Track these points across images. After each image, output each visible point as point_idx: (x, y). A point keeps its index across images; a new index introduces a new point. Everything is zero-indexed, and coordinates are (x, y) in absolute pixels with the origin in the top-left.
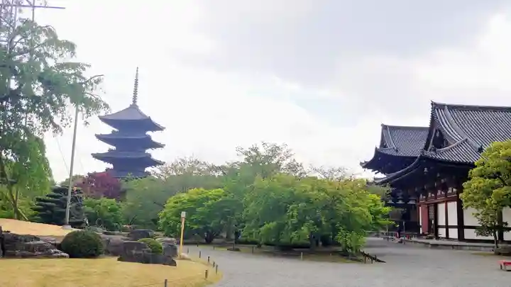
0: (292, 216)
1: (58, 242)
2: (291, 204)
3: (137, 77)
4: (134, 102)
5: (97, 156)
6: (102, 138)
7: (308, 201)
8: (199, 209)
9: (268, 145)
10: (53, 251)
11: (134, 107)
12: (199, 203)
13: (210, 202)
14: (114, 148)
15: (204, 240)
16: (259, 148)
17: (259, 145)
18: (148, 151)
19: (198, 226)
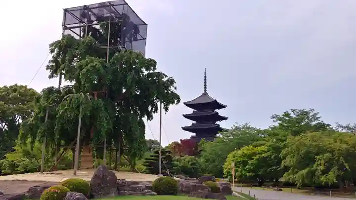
0: (320, 164)
1: (151, 185)
2: (318, 155)
3: (205, 74)
4: (205, 91)
5: (185, 129)
6: (187, 116)
7: (332, 152)
8: (250, 162)
9: (298, 111)
10: (146, 191)
11: (205, 94)
12: (250, 157)
13: (258, 156)
14: (195, 122)
15: (257, 184)
16: (290, 114)
17: (290, 112)
18: (218, 123)
19: (250, 174)
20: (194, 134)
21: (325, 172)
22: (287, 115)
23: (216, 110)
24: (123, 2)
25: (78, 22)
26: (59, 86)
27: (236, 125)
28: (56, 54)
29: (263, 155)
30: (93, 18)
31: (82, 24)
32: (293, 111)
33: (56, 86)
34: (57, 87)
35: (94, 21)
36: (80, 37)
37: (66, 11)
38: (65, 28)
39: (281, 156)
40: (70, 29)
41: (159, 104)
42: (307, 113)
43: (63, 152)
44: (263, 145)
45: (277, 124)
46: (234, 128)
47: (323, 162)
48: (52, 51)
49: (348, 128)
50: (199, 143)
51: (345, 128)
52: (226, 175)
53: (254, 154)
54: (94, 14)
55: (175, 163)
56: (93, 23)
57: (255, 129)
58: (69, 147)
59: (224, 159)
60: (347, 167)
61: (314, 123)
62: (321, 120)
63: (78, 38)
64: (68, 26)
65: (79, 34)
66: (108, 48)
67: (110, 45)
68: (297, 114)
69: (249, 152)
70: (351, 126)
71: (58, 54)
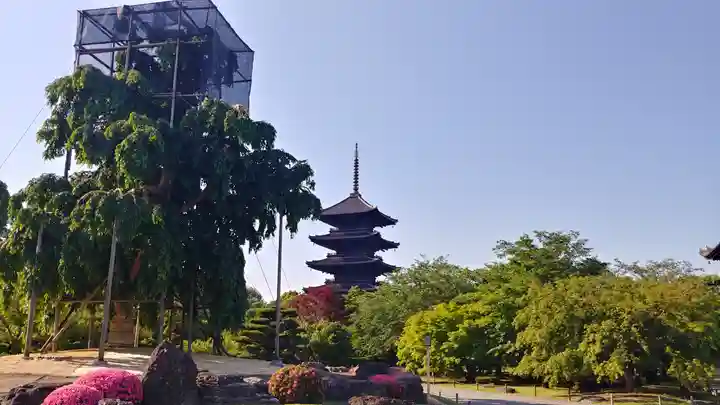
0: (594, 342)
2: (589, 323)
3: (357, 157)
4: (356, 189)
5: (313, 265)
6: (318, 240)
8: (452, 335)
9: (547, 235)
11: (356, 195)
12: (452, 325)
14: (334, 252)
15: (464, 379)
16: (531, 241)
17: (532, 236)
18: (378, 253)
19: (452, 359)
20: (331, 277)
21: (602, 357)
22: (526, 242)
23: (377, 229)
24: (207, 4)
25: (108, 39)
26: (66, 173)
27: (422, 260)
28: (62, 105)
29: (478, 322)
30: (141, 33)
31: (117, 46)
32: (539, 235)
33: (60, 173)
34: (62, 174)
35: (142, 40)
36: (113, 71)
37: (84, 15)
38: (81, 50)
39: (515, 323)
40: (91, 53)
41: (278, 215)
42: (566, 240)
43: (72, 311)
44: (476, 301)
45: (506, 261)
46: (417, 265)
47: (598, 337)
48: (53, 100)
49: (636, 269)
50: (346, 296)
51: (630, 269)
52: (402, 362)
53: (460, 319)
54: (144, 25)
55: (302, 335)
56: (142, 44)
57: (457, 268)
58: (83, 303)
59: (399, 329)
60: (645, 347)
61: (579, 259)
62: (591, 255)
63: (107, 72)
64: (88, 47)
65: (109, 65)
66: (174, 96)
67: (177, 90)
68: (547, 241)
69: (450, 316)
70: (642, 265)
71: (65, 107)
